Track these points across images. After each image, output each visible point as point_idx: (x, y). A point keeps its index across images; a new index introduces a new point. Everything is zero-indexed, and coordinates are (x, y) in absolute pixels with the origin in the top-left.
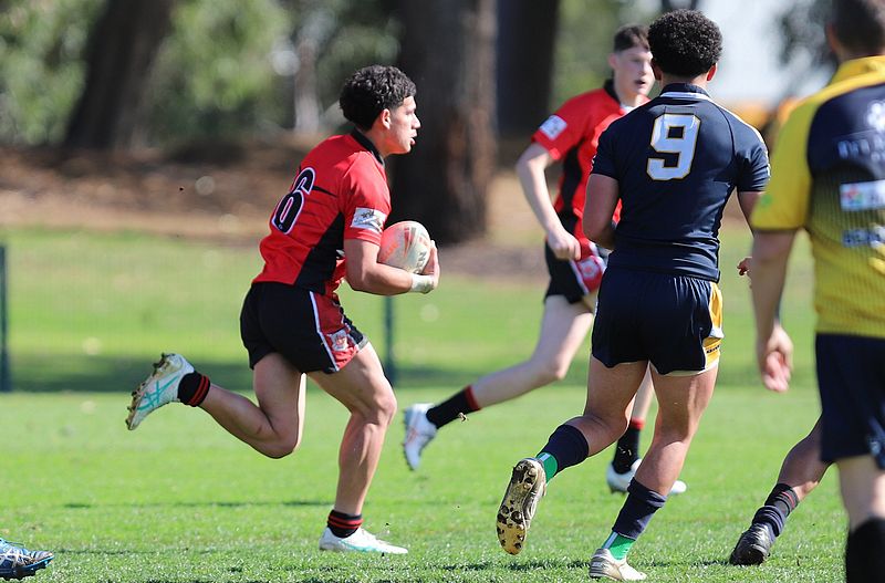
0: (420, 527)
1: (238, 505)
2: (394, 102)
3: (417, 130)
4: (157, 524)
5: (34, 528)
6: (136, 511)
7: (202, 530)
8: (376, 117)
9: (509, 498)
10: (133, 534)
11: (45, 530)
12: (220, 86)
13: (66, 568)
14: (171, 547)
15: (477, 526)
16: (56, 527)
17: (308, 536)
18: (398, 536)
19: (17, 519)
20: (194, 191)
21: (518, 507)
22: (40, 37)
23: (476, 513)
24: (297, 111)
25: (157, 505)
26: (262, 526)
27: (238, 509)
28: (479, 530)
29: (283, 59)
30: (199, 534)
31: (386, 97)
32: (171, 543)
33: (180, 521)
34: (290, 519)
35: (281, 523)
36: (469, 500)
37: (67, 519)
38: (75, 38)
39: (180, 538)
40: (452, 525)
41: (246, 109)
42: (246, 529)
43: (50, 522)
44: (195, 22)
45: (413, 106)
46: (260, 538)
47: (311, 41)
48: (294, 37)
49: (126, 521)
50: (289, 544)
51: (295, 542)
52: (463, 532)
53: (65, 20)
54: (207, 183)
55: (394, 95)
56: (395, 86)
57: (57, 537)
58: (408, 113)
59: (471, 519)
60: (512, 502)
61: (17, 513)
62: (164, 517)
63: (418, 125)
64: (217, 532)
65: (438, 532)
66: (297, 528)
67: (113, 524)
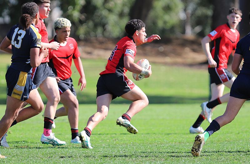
0: (218, 140)
1: (170, 134)
2: (139, 28)
3: (146, 36)
4: (148, 139)
5: (115, 140)
6: (143, 136)
7: (160, 141)
8: (134, 33)
9: (194, 145)
10: (142, 142)
11: (119, 141)
12: (165, 22)
13: (124, 151)
14: (152, 145)
15: (234, 140)
16: (121, 140)
17: (189, 142)
18: (213, 142)
19: (111, 138)
20: (158, 51)
21: (197, 148)
22: (118, 9)
23: (233, 136)
24: (186, 29)
25: (148, 134)
26: (176, 140)
27: (170, 135)
28: (234, 141)
29: (182, 16)
30: (159, 142)
31: (137, 27)
32: (152, 144)
33: (154, 138)
34: (184, 138)
35: (181, 139)
36: (232, 133)
37: (124, 138)
38: (127, 10)
39: (154, 143)
40: (227, 140)
41: (172, 29)
42: (172, 140)
43: (120, 138)
44: (159, 5)
45: (144, 30)
46: (176, 143)
47: (190, 10)
48: (185, 10)
49: (140, 138)
50: (183, 144)
51: (185, 144)
52: (230, 141)
53: (124, 5)
54: (162, 48)
55: (139, 26)
56: (139, 24)
57: (121, 142)
58: (143, 32)
59: (232, 138)
60: (195, 146)
61: (111, 136)
62: (150, 137)
63: (146, 35)
64: (164, 141)
65: (223, 141)
66: (186, 140)
67: (137, 139)
